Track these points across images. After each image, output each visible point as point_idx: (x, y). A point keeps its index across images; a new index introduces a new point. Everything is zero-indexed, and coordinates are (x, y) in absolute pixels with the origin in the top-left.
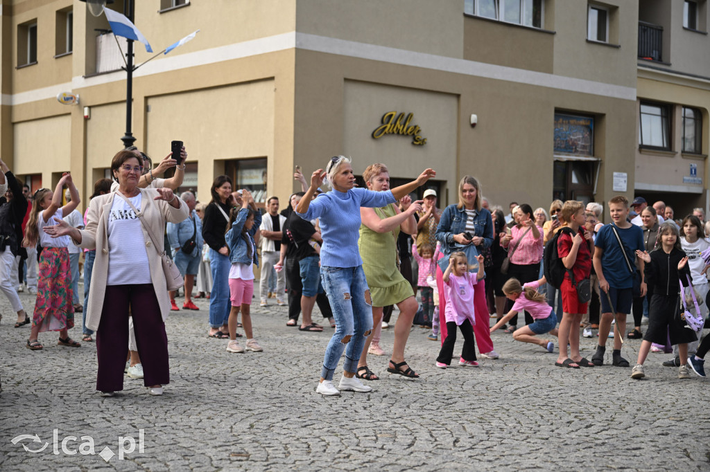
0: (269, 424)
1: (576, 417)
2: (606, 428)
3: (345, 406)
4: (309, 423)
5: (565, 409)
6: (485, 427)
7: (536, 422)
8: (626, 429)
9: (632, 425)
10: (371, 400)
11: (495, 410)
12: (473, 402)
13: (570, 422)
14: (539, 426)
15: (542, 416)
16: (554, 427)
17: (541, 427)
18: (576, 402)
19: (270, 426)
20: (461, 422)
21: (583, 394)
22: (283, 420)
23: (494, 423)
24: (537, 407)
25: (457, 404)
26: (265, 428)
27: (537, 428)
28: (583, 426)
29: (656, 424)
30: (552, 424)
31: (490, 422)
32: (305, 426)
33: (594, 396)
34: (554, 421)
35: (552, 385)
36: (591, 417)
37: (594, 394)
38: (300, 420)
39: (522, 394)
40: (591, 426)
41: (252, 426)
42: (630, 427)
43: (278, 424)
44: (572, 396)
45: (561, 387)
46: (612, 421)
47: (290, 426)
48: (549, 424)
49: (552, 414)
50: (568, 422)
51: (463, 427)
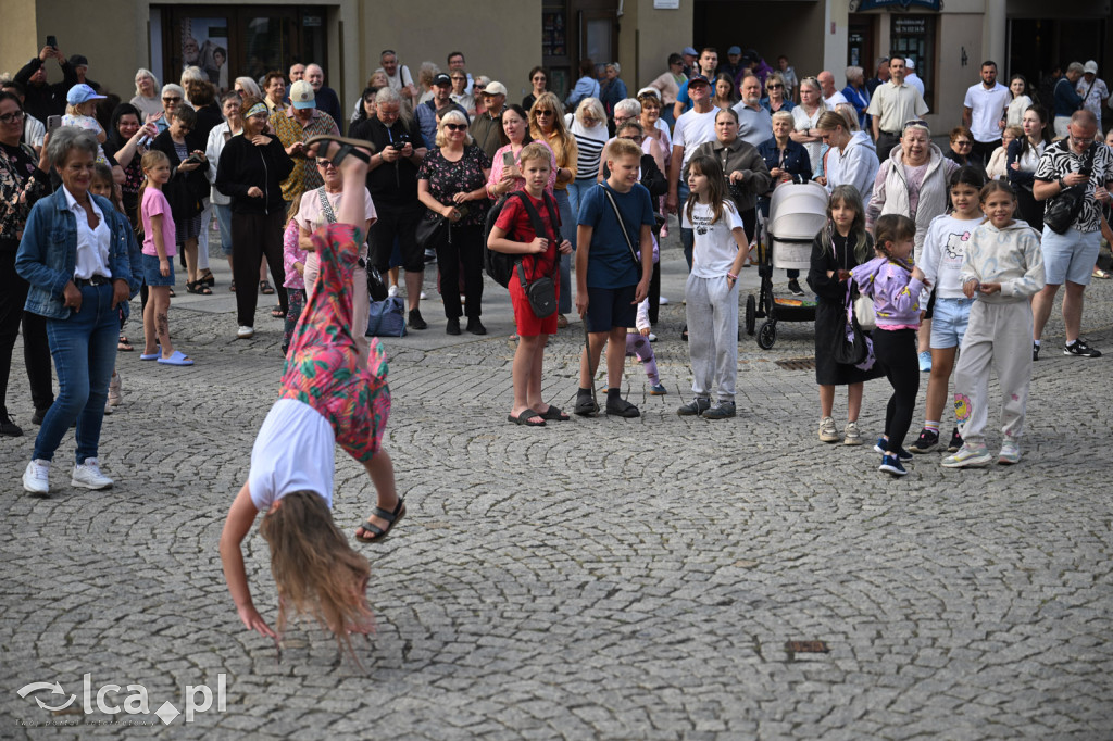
0: (96, 632)
1: (591, 571)
2: (638, 595)
3: (213, 574)
4: (161, 623)
5: (573, 553)
6: (450, 608)
7: (529, 591)
8: (668, 595)
9: (678, 584)
10: (255, 555)
11: (462, 564)
12: (424, 546)
13: (582, 587)
14: (534, 598)
15: (537, 575)
16: (557, 600)
17: (538, 601)
18: (591, 532)
19: (99, 638)
20: (409, 599)
21: (603, 509)
22: (118, 620)
23: (464, 597)
24: (529, 552)
25: (399, 552)
26: (93, 642)
27: (530, 606)
28: (603, 594)
29: (715, 579)
30: (554, 594)
31: (455, 597)
32: (157, 633)
33: (620, 511)
34: (557, 586)
35: (552, 489)
36: (614, 570)
37: (620, 506)
38: (146, 617)
39: (503, 517)
40: (616, 591)
41: (69, 641)
42: (676, 589)
43: (112, 632)
44: (584, 516)
45: (567, 495)
46: (647, 576)
47: (135, 635)
48: (549, 593)
49: (553, 567)
50: (579, 587)
51: (414, 610)
